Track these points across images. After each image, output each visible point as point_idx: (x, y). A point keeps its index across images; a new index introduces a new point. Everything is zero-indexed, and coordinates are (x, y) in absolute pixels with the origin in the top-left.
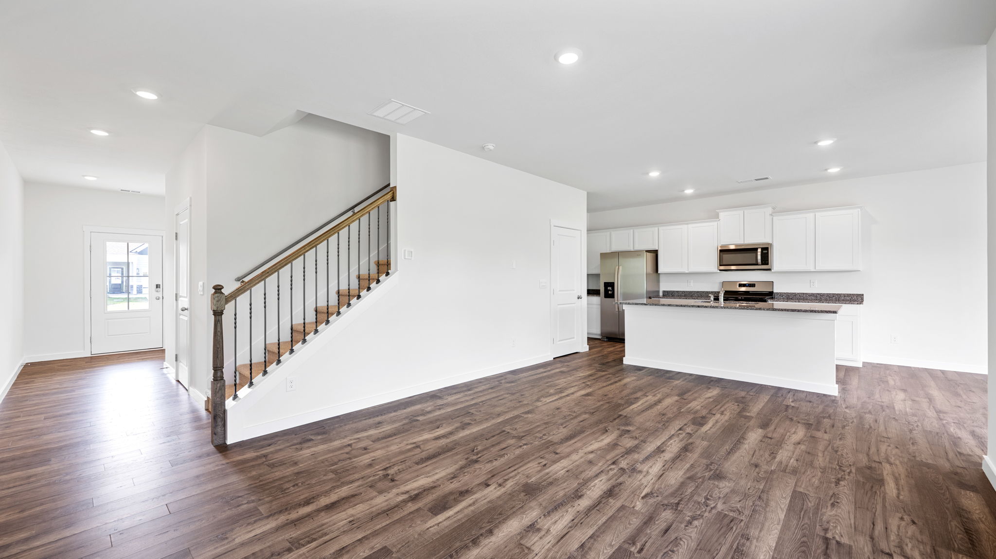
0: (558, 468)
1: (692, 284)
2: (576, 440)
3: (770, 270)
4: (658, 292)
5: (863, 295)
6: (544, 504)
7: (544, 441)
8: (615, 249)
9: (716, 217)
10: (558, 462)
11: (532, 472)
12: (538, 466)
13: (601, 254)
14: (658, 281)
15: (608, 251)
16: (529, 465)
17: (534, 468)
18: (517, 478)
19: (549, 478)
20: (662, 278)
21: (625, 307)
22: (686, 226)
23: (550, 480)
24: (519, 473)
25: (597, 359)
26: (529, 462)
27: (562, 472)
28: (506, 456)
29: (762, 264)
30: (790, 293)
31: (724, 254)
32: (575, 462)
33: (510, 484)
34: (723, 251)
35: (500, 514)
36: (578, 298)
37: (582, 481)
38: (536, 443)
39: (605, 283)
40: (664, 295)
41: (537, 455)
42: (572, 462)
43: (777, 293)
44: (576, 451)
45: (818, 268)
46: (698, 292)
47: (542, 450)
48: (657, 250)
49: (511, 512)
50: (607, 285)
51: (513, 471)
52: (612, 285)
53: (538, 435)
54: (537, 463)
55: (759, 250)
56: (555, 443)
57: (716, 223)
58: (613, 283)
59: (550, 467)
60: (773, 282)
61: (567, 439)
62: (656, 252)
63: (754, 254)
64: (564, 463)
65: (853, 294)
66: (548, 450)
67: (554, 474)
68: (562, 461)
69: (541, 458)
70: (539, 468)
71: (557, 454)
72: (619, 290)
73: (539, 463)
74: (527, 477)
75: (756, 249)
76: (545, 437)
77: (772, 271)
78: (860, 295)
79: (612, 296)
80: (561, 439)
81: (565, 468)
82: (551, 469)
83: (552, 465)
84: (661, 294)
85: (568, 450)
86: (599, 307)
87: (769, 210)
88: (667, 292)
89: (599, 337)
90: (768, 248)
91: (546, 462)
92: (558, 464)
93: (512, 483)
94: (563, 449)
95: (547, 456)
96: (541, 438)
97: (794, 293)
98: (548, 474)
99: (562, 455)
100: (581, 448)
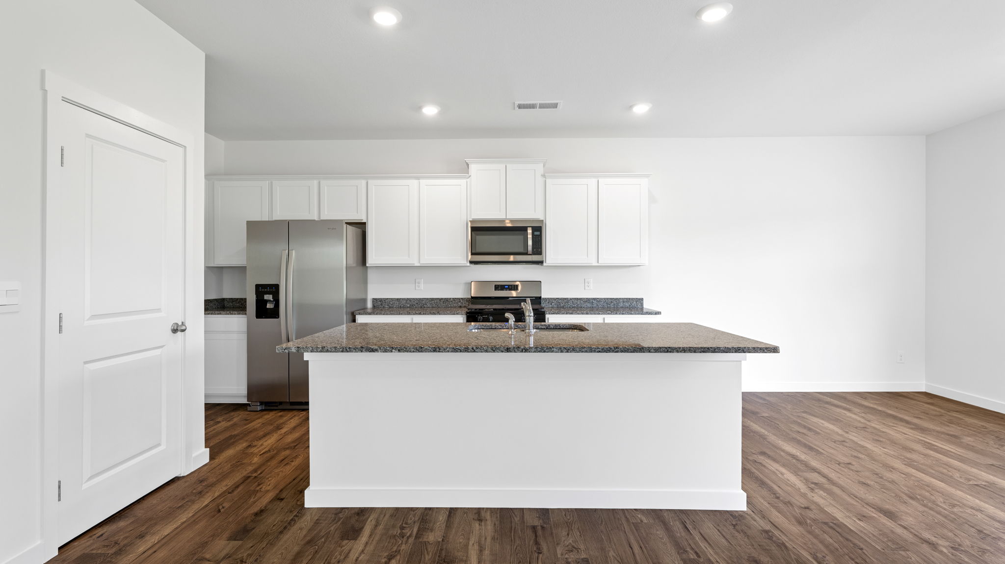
1: (422, 286)
3: (541, 263)
4: (364, 300)
5: (642, 299)
8: (280, 214)
9: (465, 169)
13: (248, 223)
14: (365, 282)
15: (266, 219)
20: (372, 276)
21: (307, 356)
22: (415, 182)
25: (226, 505)
29: (534, 253)
30: (561, 299)
31: (478, 235)
34: (478, 230)
36: (175, 331)
39: (257, 286)
40: (374, 307)
43: (546, 299)
45: (602, 262)
46: (432, 299)
48: (365, 223)
50: (261, 290)
52: (274, 289)
55: (530, 231)
57: (465, 181)
58: (277, 287)
60: (541, 282)
62: (361, 226)
63: (522, 237)
65: (632, 299)
72: (288, 298)
75: (524, 229)
77: (544, 264)
78: (640, 299)
79: (274, 313)
84: (369, 305)
86: (244, 337)
87: (540, 169)
88: (381, 300)
89: (244, 401)
90: (541, 227)
97: (565, 299)
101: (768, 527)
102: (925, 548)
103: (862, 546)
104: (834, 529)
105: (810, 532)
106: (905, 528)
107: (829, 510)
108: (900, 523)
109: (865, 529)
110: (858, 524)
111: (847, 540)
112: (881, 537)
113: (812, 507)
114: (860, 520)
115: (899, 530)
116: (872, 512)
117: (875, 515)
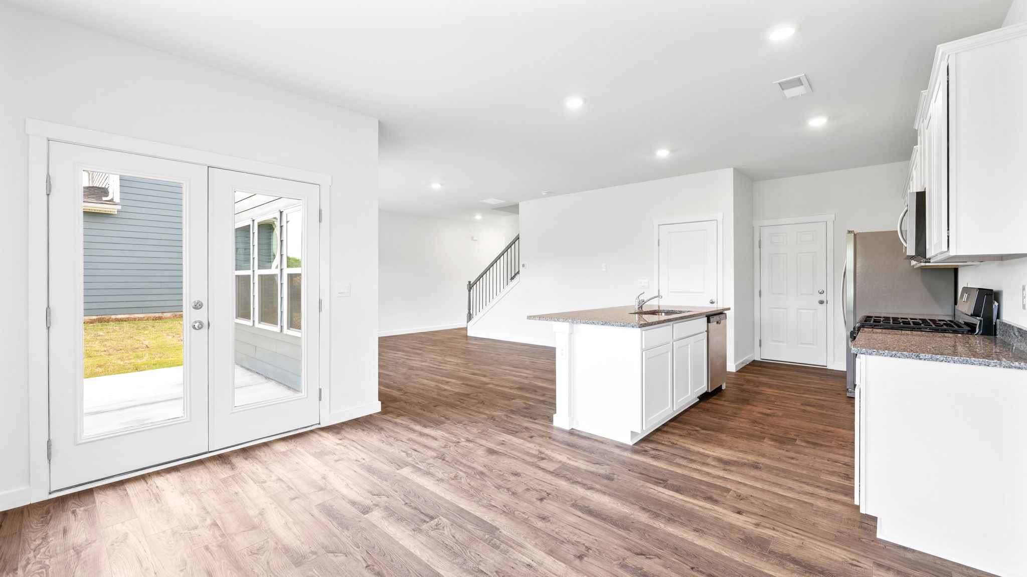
101: (536, 421)
102: (471, 438)
103: (496, 428)
104: (512, 431)
105: (519, 425)
106: (481, 445)
107: (521, 441)
108: (485, 448)
109: (498, 436)
110: (503, 438)
111: (503, 428)
112: (491, 435)
113: (529, 439)
114: (504, 441)
115: (483, 442)
116: (500, 449)
117: (498, 447)
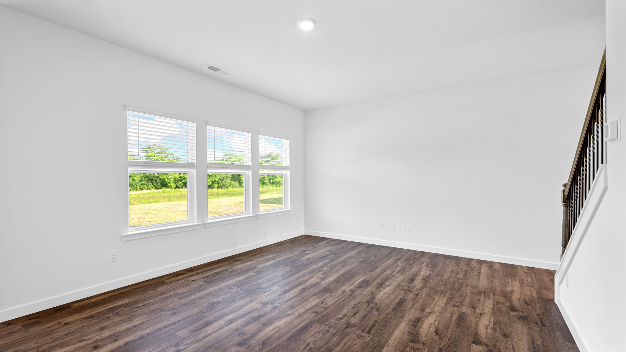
0: (314, 302)
2: (298, 327)
6: (320, 286)
7: (327, 323)
10: (314, 306)
11: (329, 299)
12: (327, 302)
16: (333, 302)
17: (329, 301)
18: (337, 295)
19: (319, 296)
23: (318, 295)
24: (337, 297)
26: (333, 304)
27: (311, 300)
28: (351, 307)
32: (302, 307)
33: (340, 292)
35: (338, 282)
37: (300, 296)
38: (333, 321)
41: (329, 310)
42: (304, 306)
44: (300, 316)
47: (327, 314)
49: (334, 283)
51: (341, 298)
53: (333, 331)
54: (328, 304)
56: (316, 322)
59: (319, 302)
61: (306, 328)
64: (309, 305)
66: (322, 315)
67: (316, 298)
68: (311, 306)
69: (326, 308)
70: (326, 301)
71: (315, 312)
73: (326, 304)
74: (332, 296)
76: (326, 328)
80: (311, 327)
81: (309, 302)
82: (318, 301)
83: (317, 303)
85: (307, 316)
91: (322, 305)
92: (313, 304)
93: (338, 292)
94: (310, 316)
95: (322, 309)
96: (330, 327)
98: (320, 298)
99: (311, 311)
100: (296, 318)
